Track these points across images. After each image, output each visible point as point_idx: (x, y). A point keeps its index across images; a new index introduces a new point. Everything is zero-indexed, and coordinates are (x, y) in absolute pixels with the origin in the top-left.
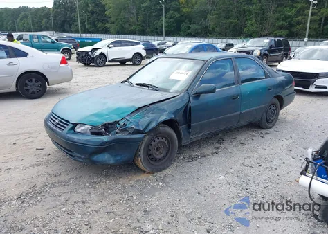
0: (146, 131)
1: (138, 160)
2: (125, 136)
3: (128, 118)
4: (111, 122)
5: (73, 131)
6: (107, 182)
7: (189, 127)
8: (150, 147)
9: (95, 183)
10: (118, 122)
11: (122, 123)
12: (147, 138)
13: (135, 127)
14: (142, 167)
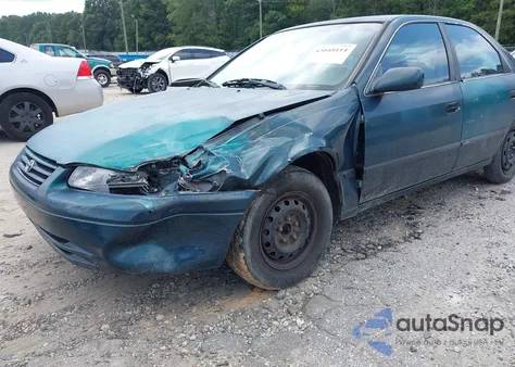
0: (258, 183)
1: (237, 259)
2: (201, 194)
3: (209, 147)
4: (165, 157)
5: (64, 187)
6: (159, 317)
7: (359, 174)
8: (268, 226)
9: (128, 322)
10: (182, 160)
11: (193, 161)
12: (259, 201)
13: (229, 172)
14: (248, 277)
